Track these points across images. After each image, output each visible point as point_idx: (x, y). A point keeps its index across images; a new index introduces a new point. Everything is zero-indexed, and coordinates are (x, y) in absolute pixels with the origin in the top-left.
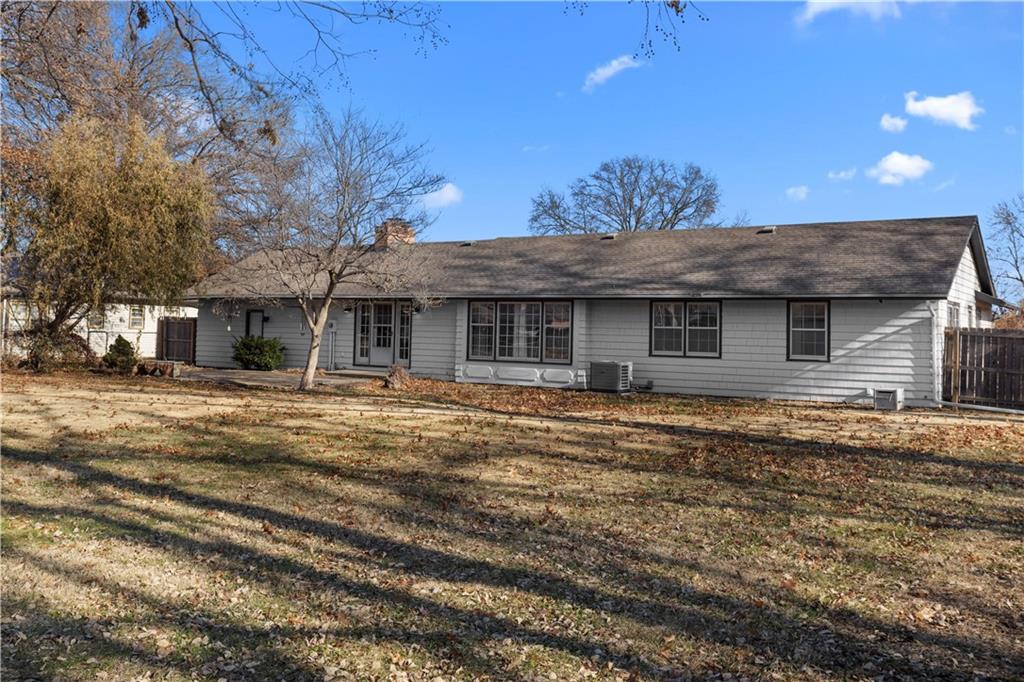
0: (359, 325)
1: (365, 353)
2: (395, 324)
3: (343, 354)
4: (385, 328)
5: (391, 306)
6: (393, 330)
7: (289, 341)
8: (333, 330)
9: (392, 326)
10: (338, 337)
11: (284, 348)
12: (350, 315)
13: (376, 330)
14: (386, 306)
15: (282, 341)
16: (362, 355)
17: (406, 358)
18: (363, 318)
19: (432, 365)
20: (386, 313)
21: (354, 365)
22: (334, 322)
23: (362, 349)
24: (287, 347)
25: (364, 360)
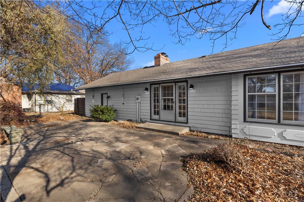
0: (153, 98)
1: (157, 113)
2: (175, 97)
3: (144, 114)
4: (169, 100)
5: (172, 87)
6: (174, 100)
7: (118, 107)
8: (139, 101)
9: (174, 98)
10: (141, 105)
11: (116, 110)
12: (148, 93)
13: (163, 100)
14: (168, 87)
15: (114, 107)
16: (155, 114)
17: (185, 117)
18: (155, 94)
19: (206, 122)
20: (168, 90)
21: (151, 119)
22: (139, 97)
23: (155, 111)
24: (117, 109)
25: (156, 117)
